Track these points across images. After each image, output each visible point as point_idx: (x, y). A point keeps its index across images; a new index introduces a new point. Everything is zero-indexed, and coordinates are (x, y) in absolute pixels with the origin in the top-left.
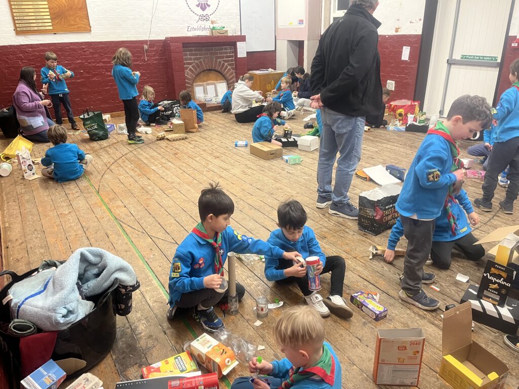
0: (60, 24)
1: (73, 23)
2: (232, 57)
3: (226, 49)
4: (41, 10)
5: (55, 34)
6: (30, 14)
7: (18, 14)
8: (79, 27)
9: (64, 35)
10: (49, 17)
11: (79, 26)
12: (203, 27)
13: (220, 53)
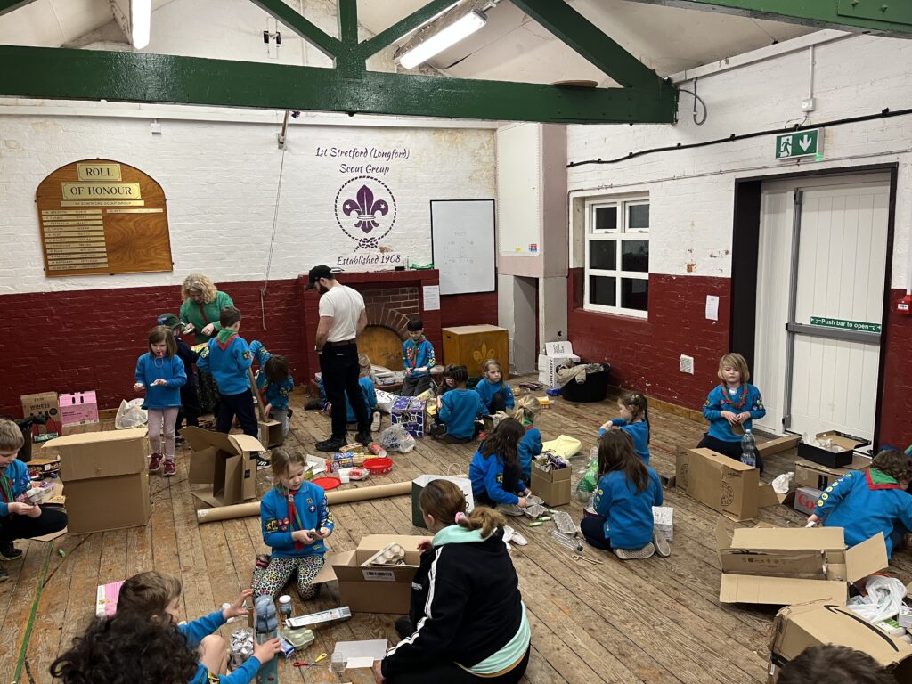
0: (122, 259)
1: (143, 258)
2: (415, 303)
3: (404, 292)
4: (92, 239)
5: (112, 275)
6: (72, 245)
7: (53, 246)
8: (153, 264)
9: (126, 277)
10: (105, 250)
11: (154, 262)
12: (366, 256)
13: (394, 299)
